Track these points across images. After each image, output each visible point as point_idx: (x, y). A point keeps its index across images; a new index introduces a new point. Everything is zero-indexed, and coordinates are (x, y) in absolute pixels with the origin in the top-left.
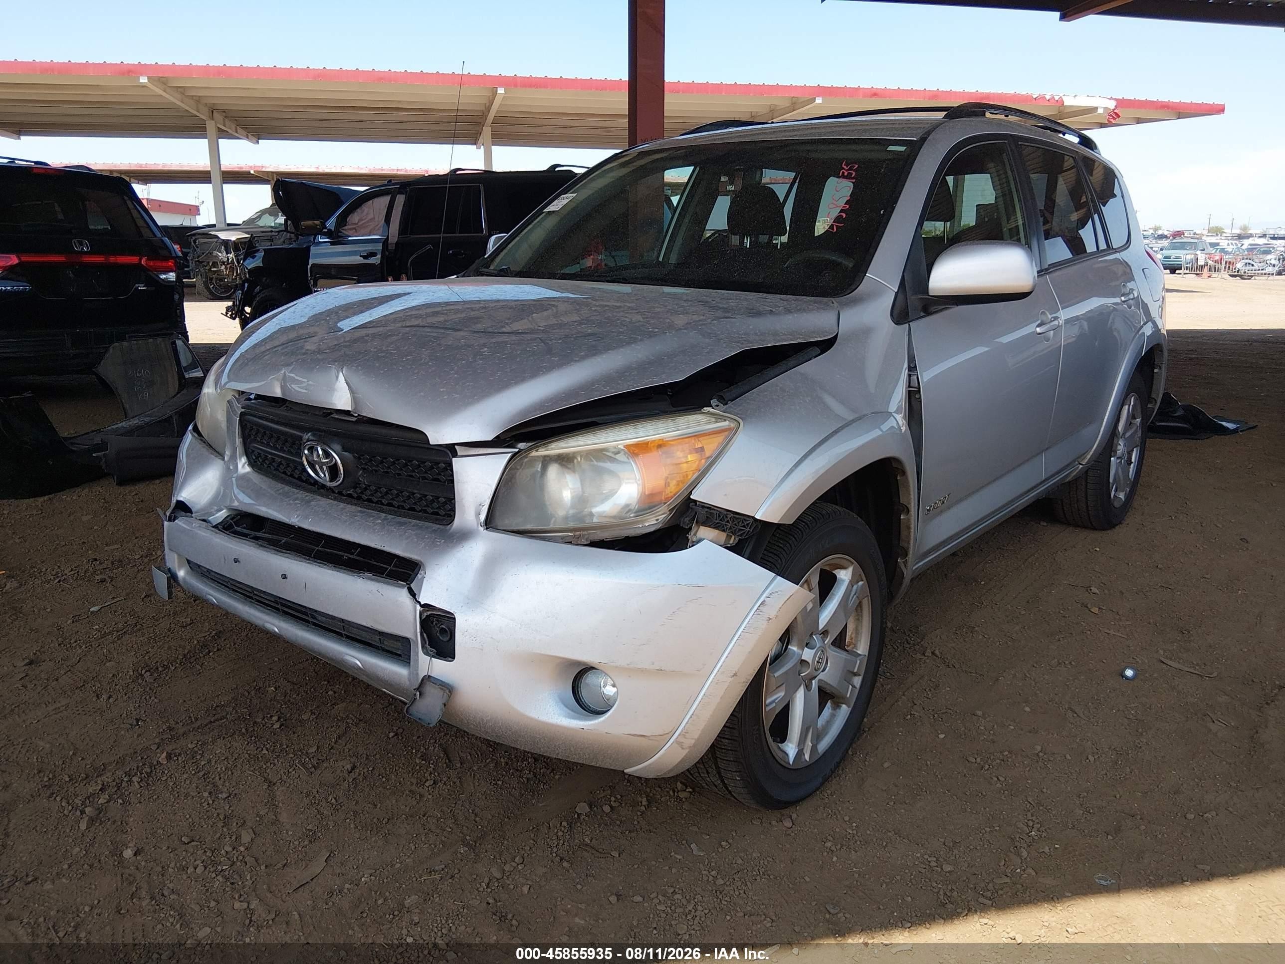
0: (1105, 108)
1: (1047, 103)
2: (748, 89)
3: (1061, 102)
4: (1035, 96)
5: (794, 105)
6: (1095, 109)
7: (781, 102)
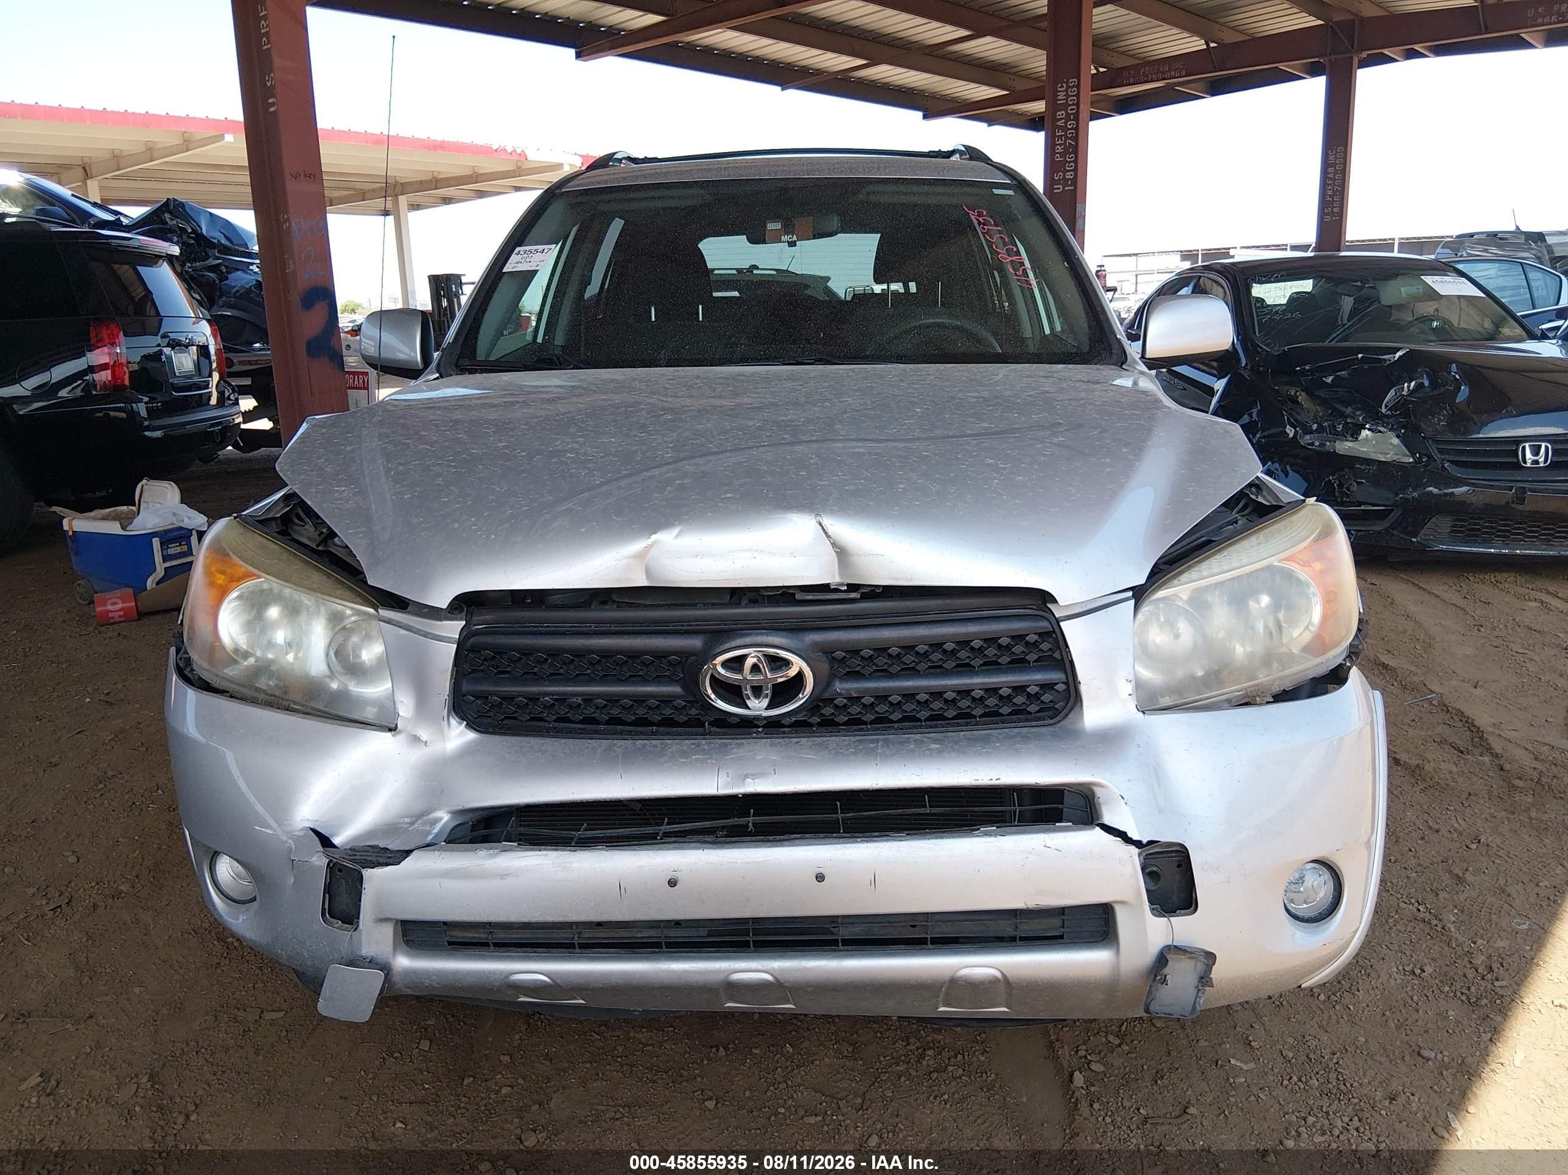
0: (571, 165)
1: (509, 157)
2: (124, 118)
3: (523, 155)
4: (495, 148)
5: (187, 144)
6: (560, 166)
7: (165, 139)
